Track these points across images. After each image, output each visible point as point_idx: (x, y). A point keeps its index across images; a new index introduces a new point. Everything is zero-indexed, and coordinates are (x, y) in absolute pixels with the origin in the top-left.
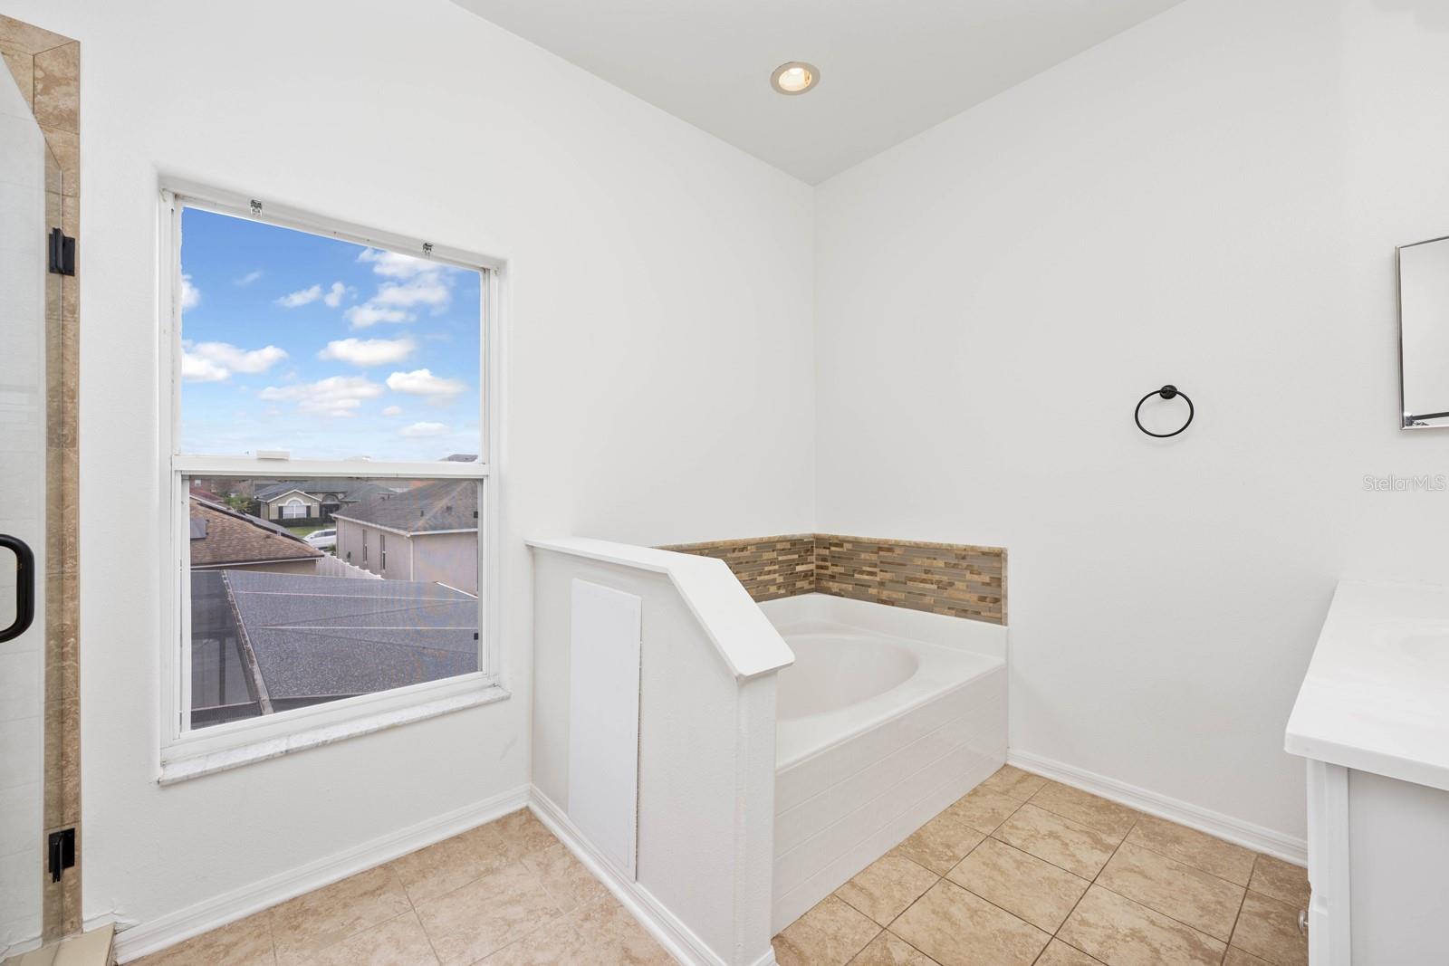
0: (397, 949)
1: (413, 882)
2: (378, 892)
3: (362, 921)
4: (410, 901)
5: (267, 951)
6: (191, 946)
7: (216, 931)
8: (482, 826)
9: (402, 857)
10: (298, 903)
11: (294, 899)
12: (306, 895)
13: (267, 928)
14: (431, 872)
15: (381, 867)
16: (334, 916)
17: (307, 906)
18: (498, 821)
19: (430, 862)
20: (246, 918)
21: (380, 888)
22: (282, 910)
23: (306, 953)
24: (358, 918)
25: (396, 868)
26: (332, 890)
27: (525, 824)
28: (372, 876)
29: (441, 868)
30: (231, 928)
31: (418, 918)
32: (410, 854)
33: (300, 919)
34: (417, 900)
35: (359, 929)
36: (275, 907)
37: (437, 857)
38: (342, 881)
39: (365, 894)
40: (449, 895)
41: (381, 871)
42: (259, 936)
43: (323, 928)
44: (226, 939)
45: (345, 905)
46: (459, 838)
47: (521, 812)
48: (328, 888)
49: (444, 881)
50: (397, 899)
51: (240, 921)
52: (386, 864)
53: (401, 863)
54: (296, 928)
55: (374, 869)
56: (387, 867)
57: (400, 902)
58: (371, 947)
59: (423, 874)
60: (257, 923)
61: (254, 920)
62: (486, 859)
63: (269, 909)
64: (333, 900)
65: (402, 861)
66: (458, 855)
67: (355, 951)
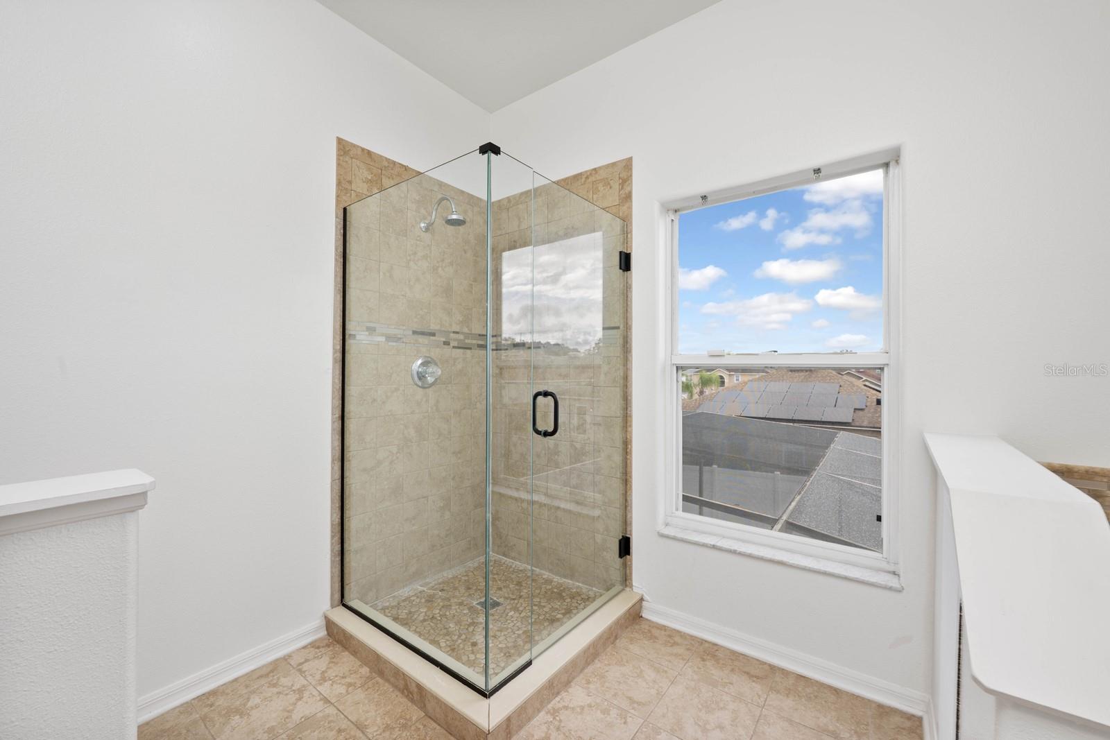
0: (732, 721)
1: (778, 692)
2: (755, 679)
3: (731, 687)
4: (765, 701)
5: (683, 659)
6: (665, 630)
7: (678, 632)
8: (863, 699)
9: (787, 671)
10: (716, 648)
11: (716, 645)
12: (722, 647)
13: (694, 649)
14: (795, 696)
15: (770, 665)
16: (723, 670)
17: (717, 653)
18: (880, 706)
19: (800, 689)
20: (692, 636)
21: (758, 677)
22: (707, 645)
23: (696, 677)
24: (732, 684)
25: (777, 674)
26: (735, 655)
27: (904, 729)
28: (761, 666)
29: (803, 700)
30: (683, 635)
31: (760, 716)
32: (793, 673)
33: (709, 658)
34: (769, 705)
35: (726, 690)
36: (706, 641)
37: (808, 690)
38: (743, 655)
39: (748, 673)
40: (790, 721)
41: (767, 668)
42: (688, 649)
43: (713, 672)
44: (677, 639)
45: (733, 670)
46: (836, 691)
47: (911, 717)
48: (734, 653)
49: (796, 710)
50: (760, 693)
51: (688, 635)
52: (775, 667)
53: (783, 674)
54: (703, 660)
55: (766, 663)
56: (773, 668)
57: (759, 696)
58: (722, 705)
59: (788, 692)
60: (693, 643)
61: (693, 640)
62: (841, 724)
63: (703, 640)
64: (730, 661)
65: (785, 673)
66: (823, 702)
67: (714, 699)
